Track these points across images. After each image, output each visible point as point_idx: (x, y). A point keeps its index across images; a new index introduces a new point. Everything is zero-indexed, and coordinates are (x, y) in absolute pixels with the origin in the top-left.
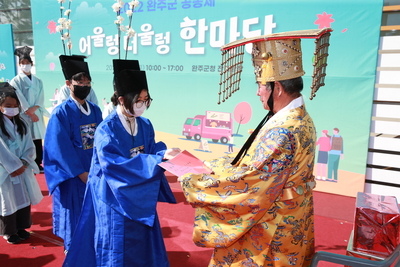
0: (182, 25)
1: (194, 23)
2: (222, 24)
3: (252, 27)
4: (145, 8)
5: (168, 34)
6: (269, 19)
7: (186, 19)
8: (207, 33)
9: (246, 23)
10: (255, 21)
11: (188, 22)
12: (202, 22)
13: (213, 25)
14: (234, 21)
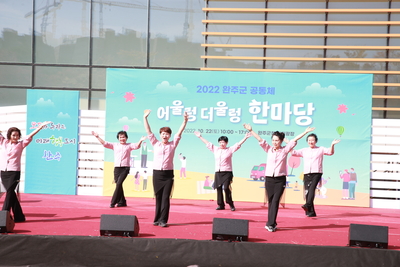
0: (250, 104)
1: (259, 103)
2: (279, 106)
3: (299, 109)
4: (221, 90)
5: (239, 109)
6: (310, 105)
7: (254, 101)
8: (269, 110)
9: (296, 107)
10: (302, 105)
11: (254, 103)
12: (265, 104)
13: (274, 106)
14: (287, 105)
